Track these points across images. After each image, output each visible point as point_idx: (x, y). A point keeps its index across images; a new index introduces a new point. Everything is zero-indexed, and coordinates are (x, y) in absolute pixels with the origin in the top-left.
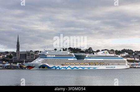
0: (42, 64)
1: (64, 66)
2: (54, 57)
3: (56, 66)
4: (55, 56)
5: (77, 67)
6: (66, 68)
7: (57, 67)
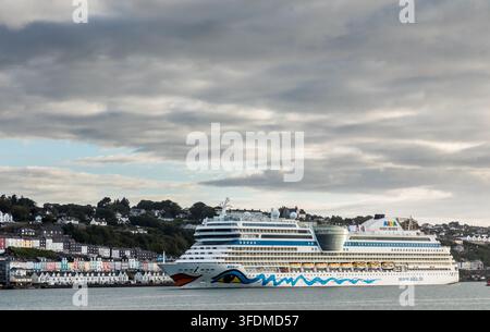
0: (225, 267)
1: (287, 275)
2: (260, 239)
3: (267, 275)
4: (263, 236)
5: (324, 276)
6: (293, 283)
7: (269, 279)
